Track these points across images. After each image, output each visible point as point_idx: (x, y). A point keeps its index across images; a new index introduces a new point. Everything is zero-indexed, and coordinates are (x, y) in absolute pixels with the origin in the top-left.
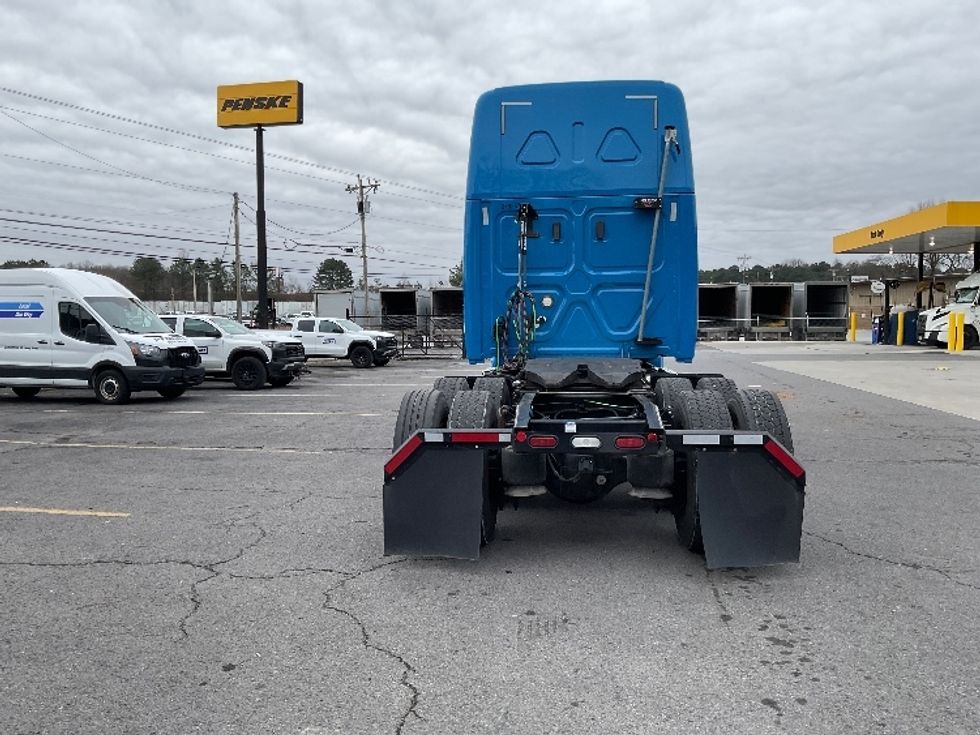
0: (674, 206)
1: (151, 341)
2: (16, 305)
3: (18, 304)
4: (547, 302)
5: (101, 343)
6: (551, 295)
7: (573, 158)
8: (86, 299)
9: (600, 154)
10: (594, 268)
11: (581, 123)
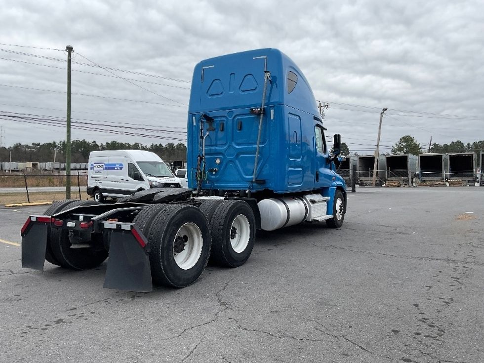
0: (272, 111)
1: (158, 180)
2: (115, 165)
3: (116, 164)
4: (218, 161)
5: (139, 180)
6: (220, 158)
7: (229, 91)
8: (137, 162)
9: (241, 88)
10: (238, 144)
11: (234, 74)
